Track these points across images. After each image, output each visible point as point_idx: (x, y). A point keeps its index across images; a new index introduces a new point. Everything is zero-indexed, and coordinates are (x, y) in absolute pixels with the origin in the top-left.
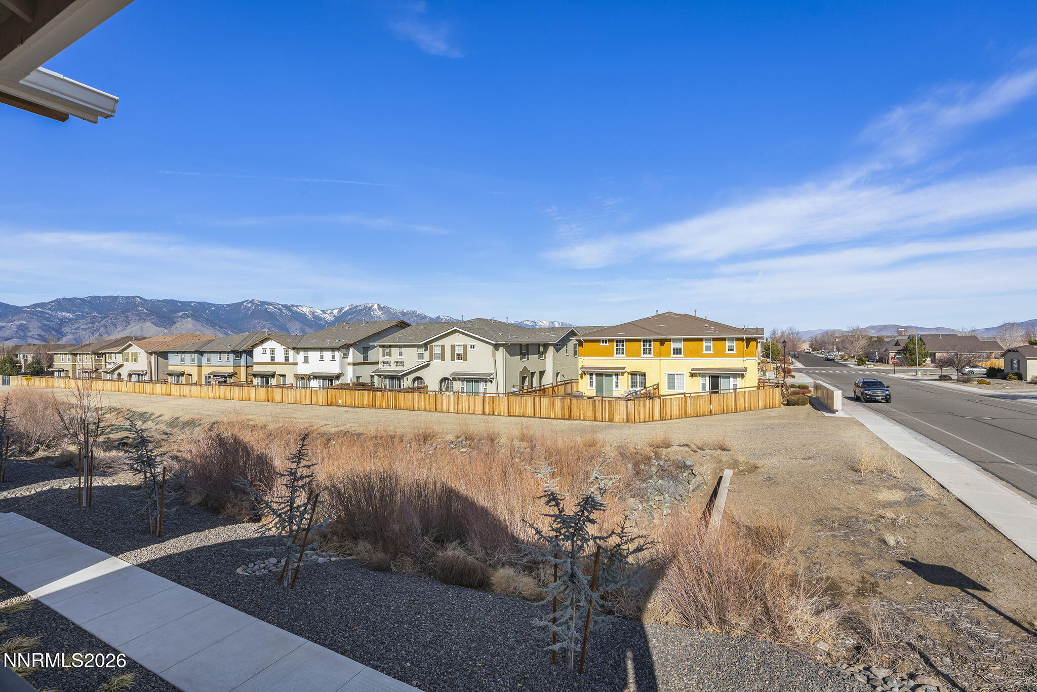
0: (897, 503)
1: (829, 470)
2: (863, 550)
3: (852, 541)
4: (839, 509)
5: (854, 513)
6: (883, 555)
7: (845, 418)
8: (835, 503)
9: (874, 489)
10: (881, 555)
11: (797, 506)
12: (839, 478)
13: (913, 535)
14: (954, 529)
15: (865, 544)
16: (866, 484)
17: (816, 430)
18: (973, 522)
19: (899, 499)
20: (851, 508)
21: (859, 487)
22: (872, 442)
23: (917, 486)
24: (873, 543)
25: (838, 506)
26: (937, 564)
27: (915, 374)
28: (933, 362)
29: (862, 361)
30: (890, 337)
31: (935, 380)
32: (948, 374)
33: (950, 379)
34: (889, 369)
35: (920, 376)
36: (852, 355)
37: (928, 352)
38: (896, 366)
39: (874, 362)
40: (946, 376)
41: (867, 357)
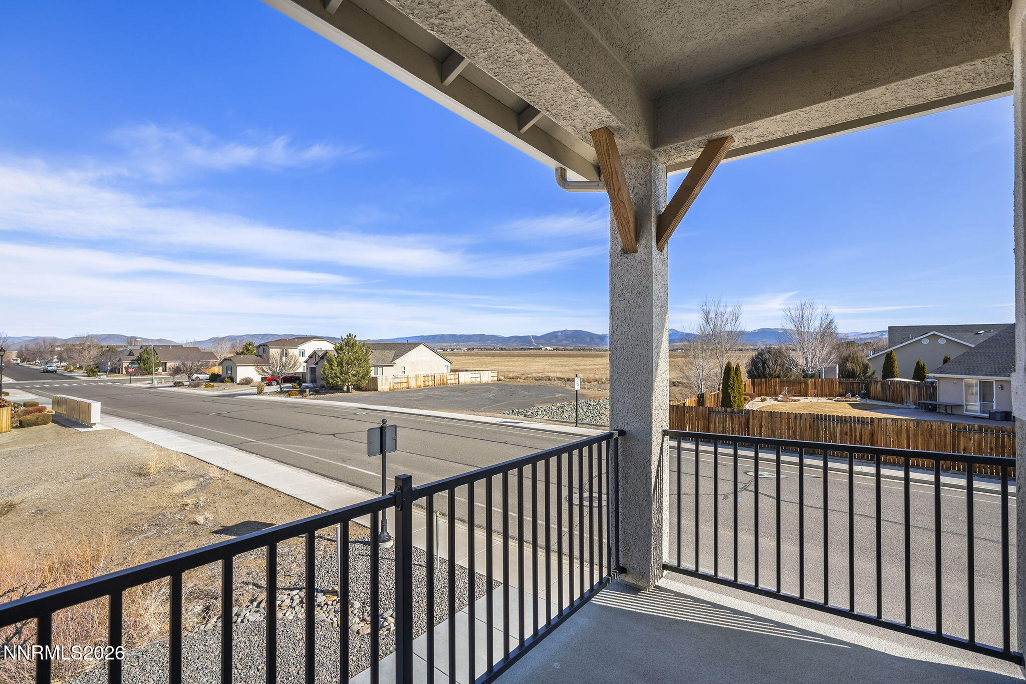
0: (192, 491)
1: (114, 482)
2: (180, 537)
3: (167, 534)
4: (142, 513)
5: (158, 511)
6: (197, 534)
7: (106, 430)
8: (135, 509)
9: (167, 485)
10: (196, 535)
11: (92, 527)
12: (129, 487)
13: (214, 510)
14: (240, 494)
15: (179, 532)
16: (158, 484)
17: (78, 447)
18: (249, 486)
19: (193, 487)
20: (154, 508)
21: (153, 488)
22: (146, 447)
23: (202, 473)
24: (186, 529)
25: (139, 511)
26: (239, 523)
27: (151, 382)
28: (164, 370)
29: (93, 372)
30: (121, 347)
31: (171, 386)
32: (181, 381)
33: (183, 385)
34: (124, 379)
35: (156, 384)
36: (78, 366)
37: (160, 362)
38: (131, 376)
39: (106, 372)
40: (179, 382)
41: (97, 367)
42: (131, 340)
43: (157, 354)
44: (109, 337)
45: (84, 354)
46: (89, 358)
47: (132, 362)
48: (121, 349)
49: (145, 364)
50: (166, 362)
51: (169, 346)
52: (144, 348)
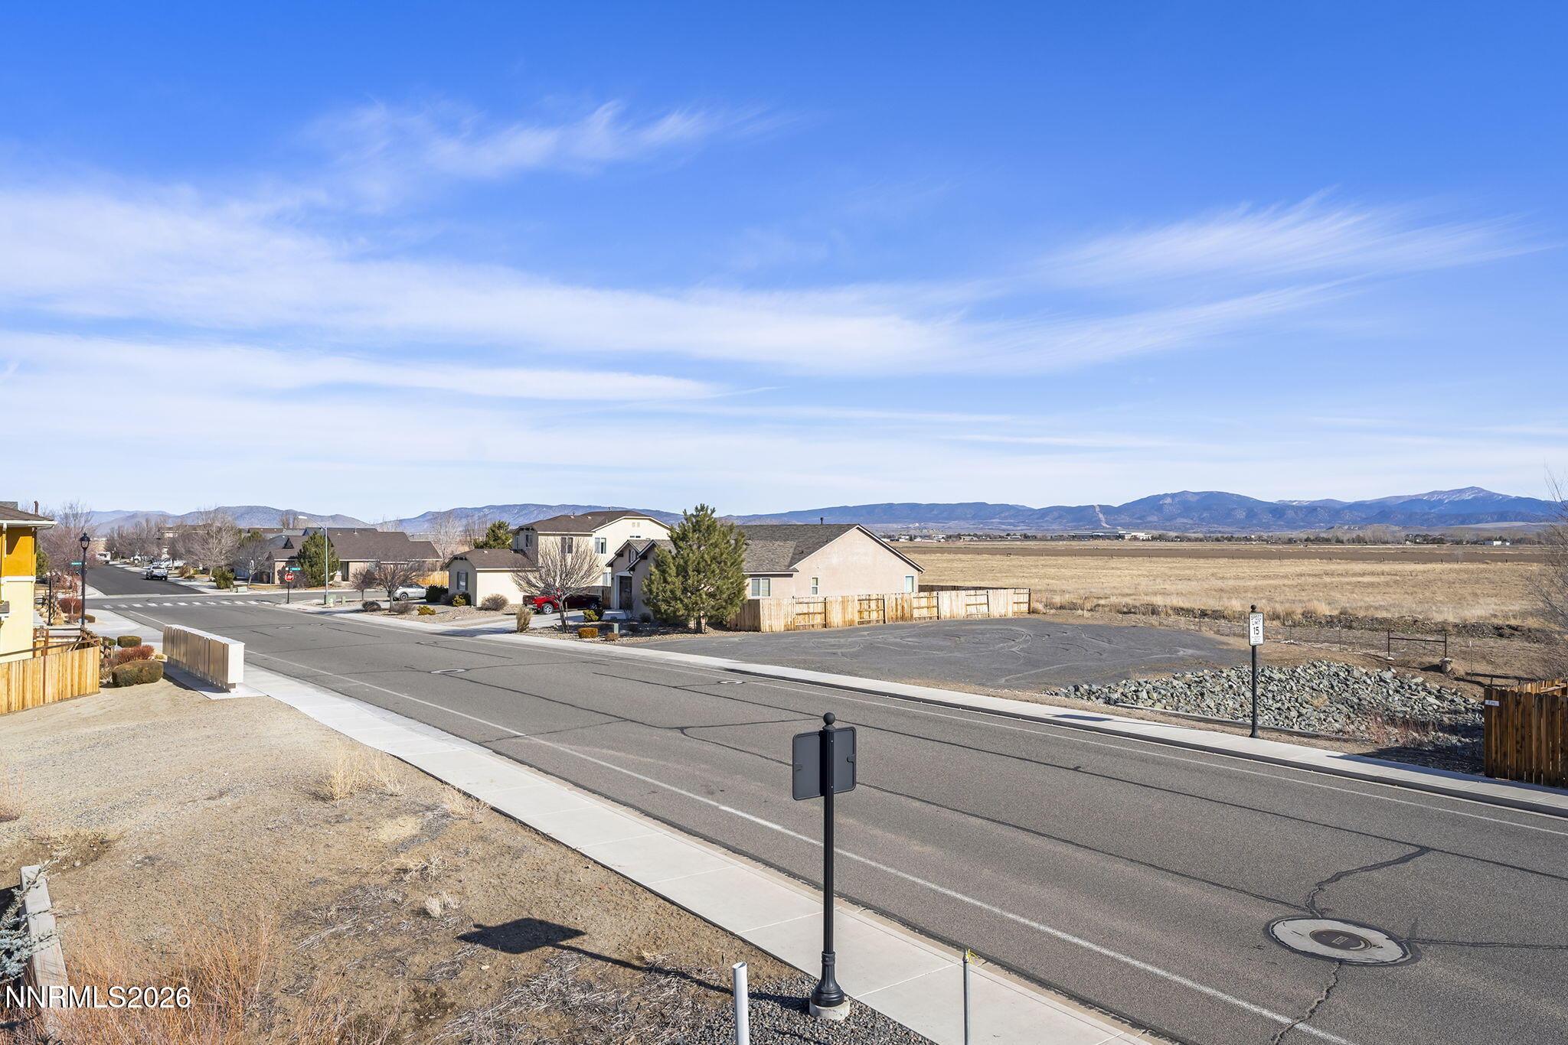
0: (413, 840)
1: (272, 809)
2: (397, 942)
3: (373, 933)
4: (325, 881)
5: (354, 880)
6: (429, 938)
7: (253, 699)
8: (311, 871)
9: (368, 824)
10: (426, 939)
11: (238, 900)
12: (299, 822)
13: (458, 887)
14: (507, 855)
15: (394, 930)
16: (351, 820)
17: (208, 732)
18: (523, 838)
19: (414, 832)
20: (345, 872)
21: (341, 827)
22: (324, 738)
23: (429, 802)
24: (407, 924)
25: (319, 876)
26: (508, 921)
27: (322, 601)
28: (345, 578)
29: (227, 579)
30: (271, 530)
31: (357, 611)
32: (374, 599)
33: (379, 609)
34: (276, 595)
35: (332, 605)
36: (201, 568)
37: (337, 561)
38: (288, 588)
39: (246, 580)
40: (373, 603)
41: (232, 571)
42: (288, 518)
43: (332, 546)
44: (251, 510)
45: (211, 546)
46: (218, 554)
47: (291, 562)
48: (271, 536)
49: (311, 566)
50: (348, 562)
51: (353, 530)
52: (311, 534)
